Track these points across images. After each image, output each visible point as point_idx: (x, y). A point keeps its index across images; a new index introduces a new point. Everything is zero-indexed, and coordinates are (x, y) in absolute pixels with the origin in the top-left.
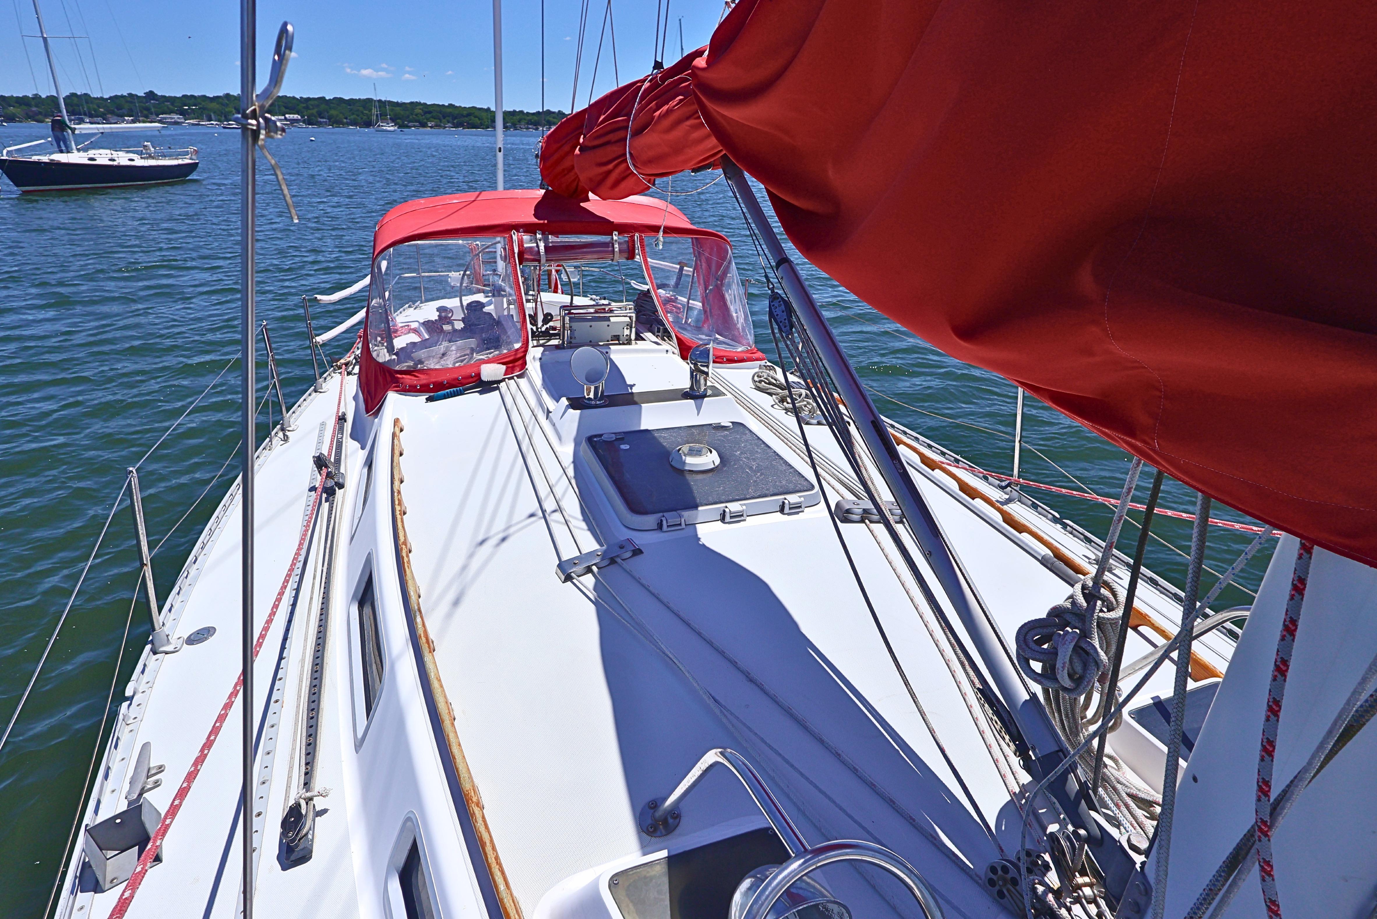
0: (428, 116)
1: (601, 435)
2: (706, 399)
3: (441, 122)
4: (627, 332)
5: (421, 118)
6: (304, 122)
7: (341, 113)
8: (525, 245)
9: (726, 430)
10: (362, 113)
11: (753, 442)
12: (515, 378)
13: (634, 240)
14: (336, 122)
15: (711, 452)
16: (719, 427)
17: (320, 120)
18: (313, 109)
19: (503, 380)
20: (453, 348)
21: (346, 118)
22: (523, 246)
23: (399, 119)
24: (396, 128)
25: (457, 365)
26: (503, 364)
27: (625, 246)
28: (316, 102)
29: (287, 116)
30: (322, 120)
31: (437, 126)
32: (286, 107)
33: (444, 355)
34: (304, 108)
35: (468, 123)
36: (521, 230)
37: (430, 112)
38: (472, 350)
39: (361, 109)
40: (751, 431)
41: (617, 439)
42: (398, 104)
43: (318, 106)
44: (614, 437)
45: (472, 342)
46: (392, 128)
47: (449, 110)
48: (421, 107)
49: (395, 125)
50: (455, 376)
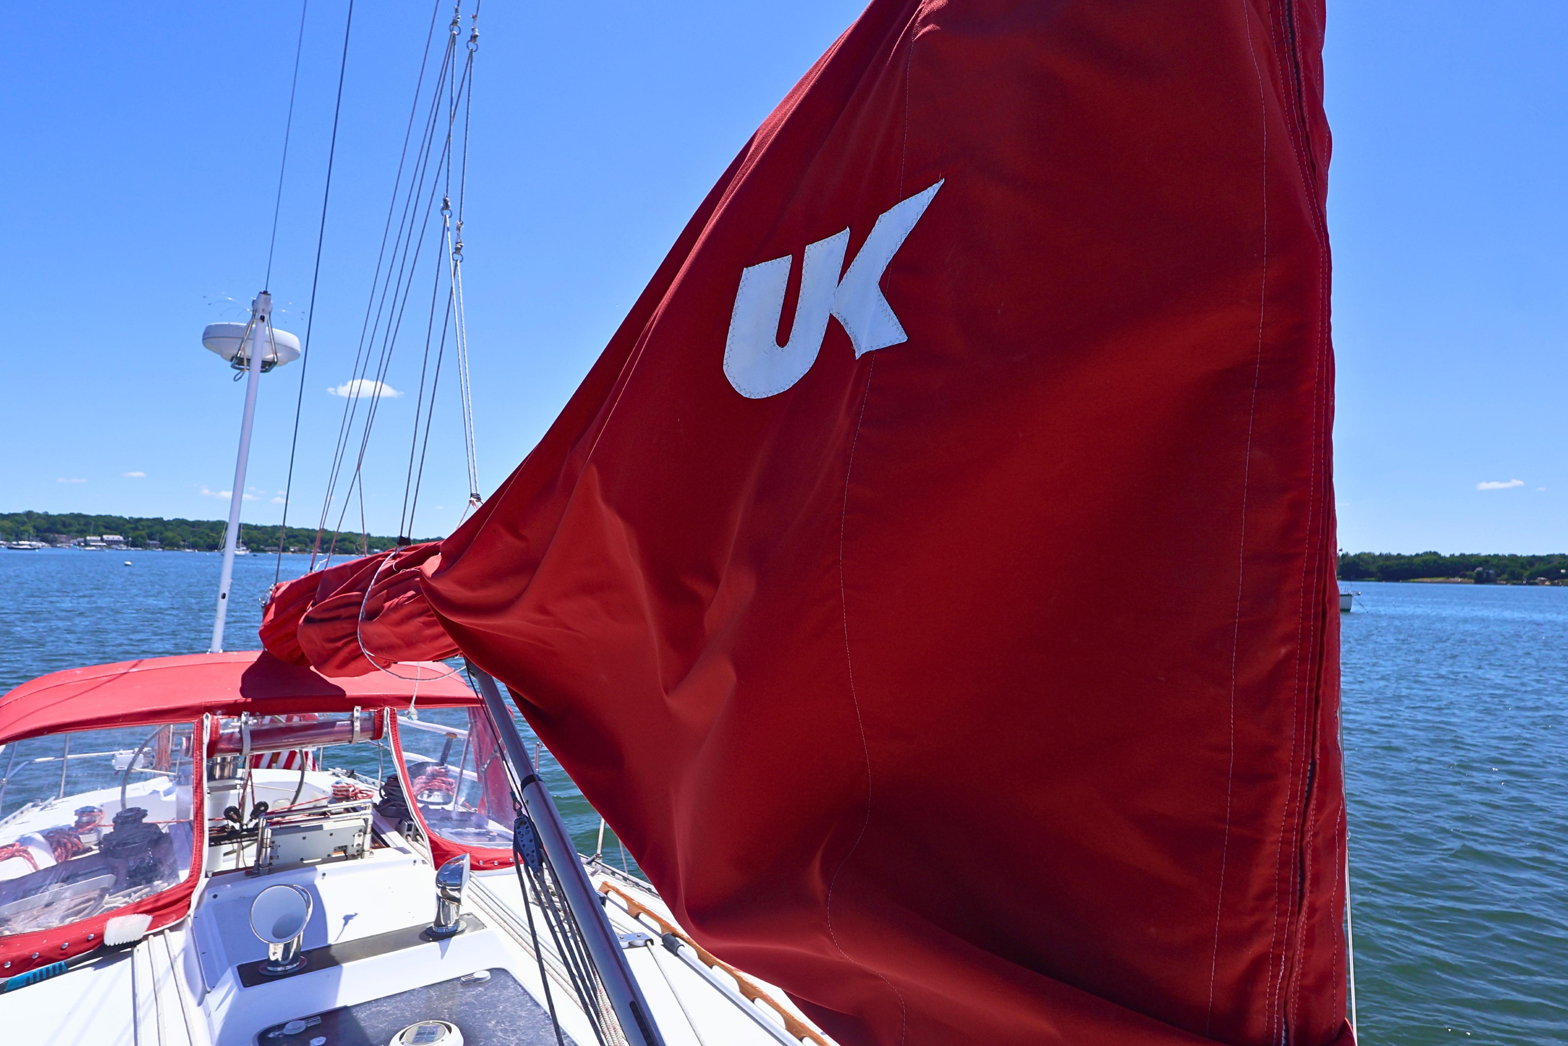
0: (292, 540)
1: (281, 1026)
2: (454, 938)
4: (358, 840)
5: (282, 542)
6: (126, 544)
7: (179, 535)
8: (221, 732)
9: (481, 984)
10: (206, 535)
11: (516, 1000)
12: (167, 932)
13: (382, 717)
14: (171, 545)
15: (450, 1030)
16: (470, 982)
17: (148, 541)
18: (143, 530)
19: (146, 938)
20: (67, 894)
21: (184, 541)
22: (217, 732)
23: (254, 542)
24: (248, 552)
25: (68, 921)
26: (147, 912)
27: (369, 724)
28: (149, 523)
29: (105, 537)
30: (151, 542)
31: (301, 551)
32: (106, 528)
33: (48, 905)
34: (131, 528)
36: (219, 712)
37: (295, 537)
38: (104, 892)
39: (207, 531)
40: (515, 981)
41: (307, 1029)
43: (150, 527)
44: (303, 1025)
45: (107, 879)
46: (242, 553)
49: (247, 549)
50: (56, 942)
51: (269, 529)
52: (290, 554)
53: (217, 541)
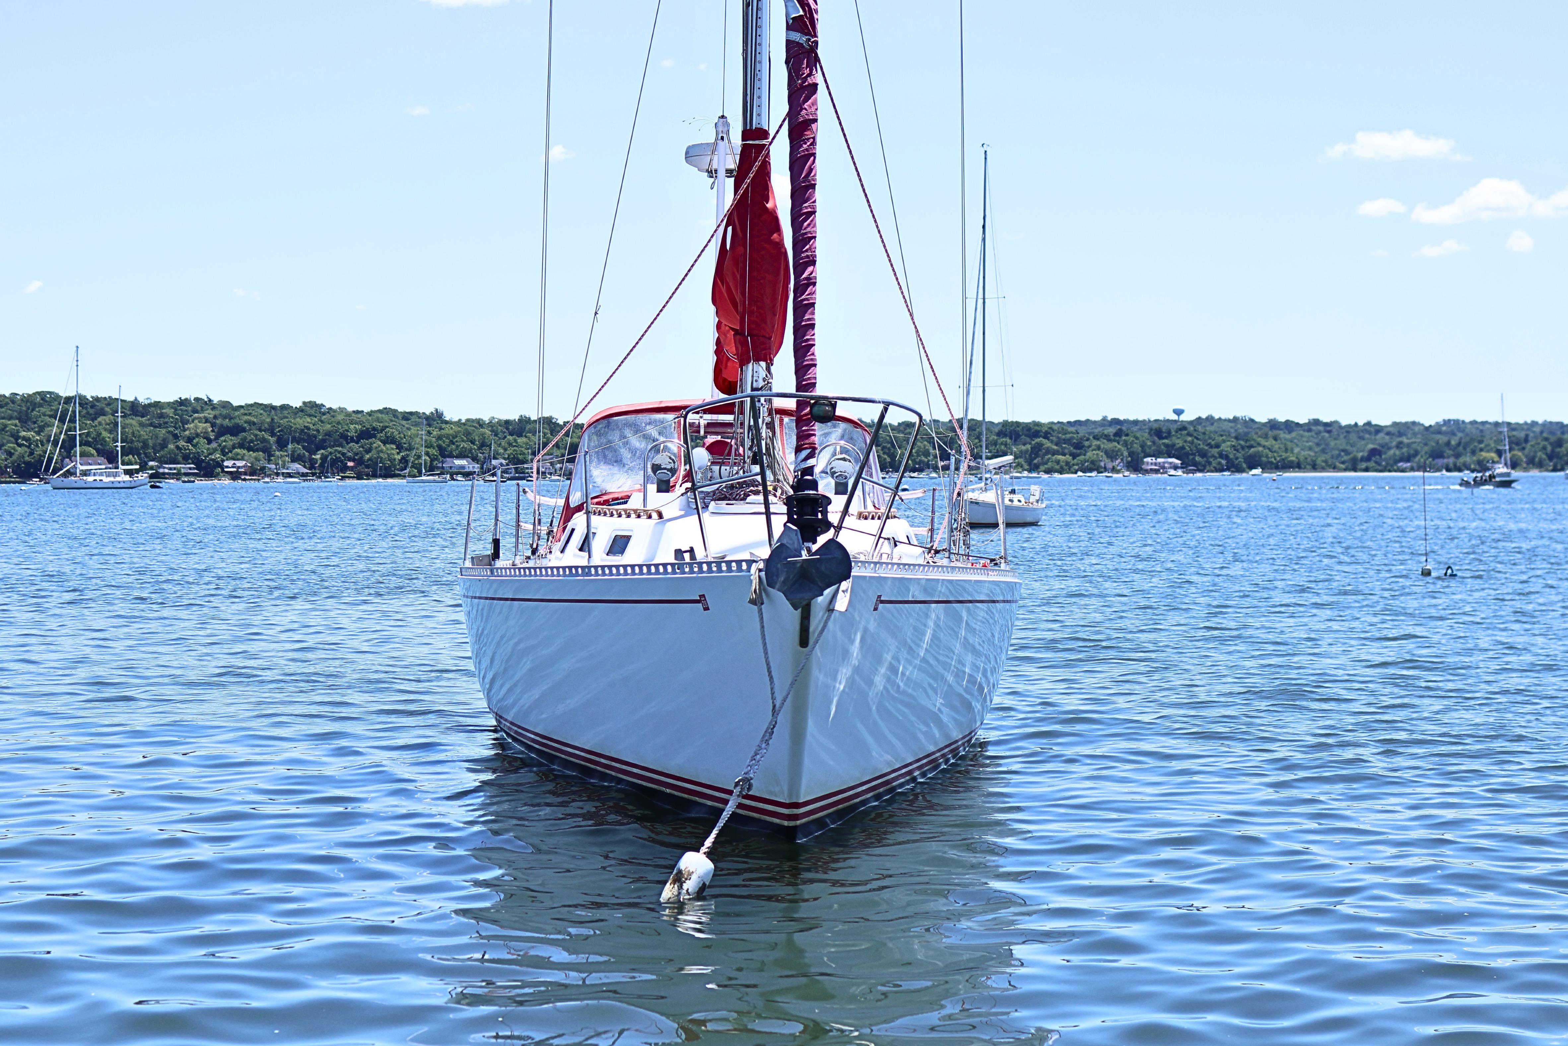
0: (229, 440)
3: (269, 456)
5: (204, 447)
10: (16, 437)
35: (360, 462)
37: (235, 430)
39: (12, 425)
42: (135, 408)
47: (301, 422)
48: (209, 414)
51: (169, 412)
52: (226, 482)
53: (38, 452)
